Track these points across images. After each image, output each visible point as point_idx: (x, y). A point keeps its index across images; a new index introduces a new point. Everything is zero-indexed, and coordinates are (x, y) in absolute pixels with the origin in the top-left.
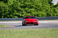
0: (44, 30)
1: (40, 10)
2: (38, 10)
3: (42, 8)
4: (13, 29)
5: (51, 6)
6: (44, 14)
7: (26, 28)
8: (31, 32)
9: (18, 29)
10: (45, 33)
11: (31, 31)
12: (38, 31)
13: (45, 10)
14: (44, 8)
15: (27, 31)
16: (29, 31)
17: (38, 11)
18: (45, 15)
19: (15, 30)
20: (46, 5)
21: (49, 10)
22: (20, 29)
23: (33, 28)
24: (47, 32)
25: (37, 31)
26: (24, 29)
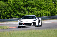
5: (55, 4)
14: (47, 6)
17: (41, 10)
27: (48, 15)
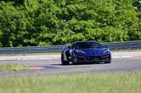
0: (121, 78)
1: (111, 25)
2: (105, 24)
3: (115, 18)
4: (39, 75)
5: (139, 13)
6: (122, 33)
7: (75, 73)
8: (88, 81)
9: (52, 74)
10: (124, 85)
11: (87, 79)
12: (105, 78)
13: (124, 23)
14: (121, 17)
15: (77, 80)
16: (81, 79)
17: (104, 26)
18: (123, 38)
19: (45, 79)
20: (126, 11)
21: (136, 24)
22: (57, 74)
23: (92, 72)
24: (130, 82)
25: (102, 80)
26: (70, 74)
27: (122, 39)
